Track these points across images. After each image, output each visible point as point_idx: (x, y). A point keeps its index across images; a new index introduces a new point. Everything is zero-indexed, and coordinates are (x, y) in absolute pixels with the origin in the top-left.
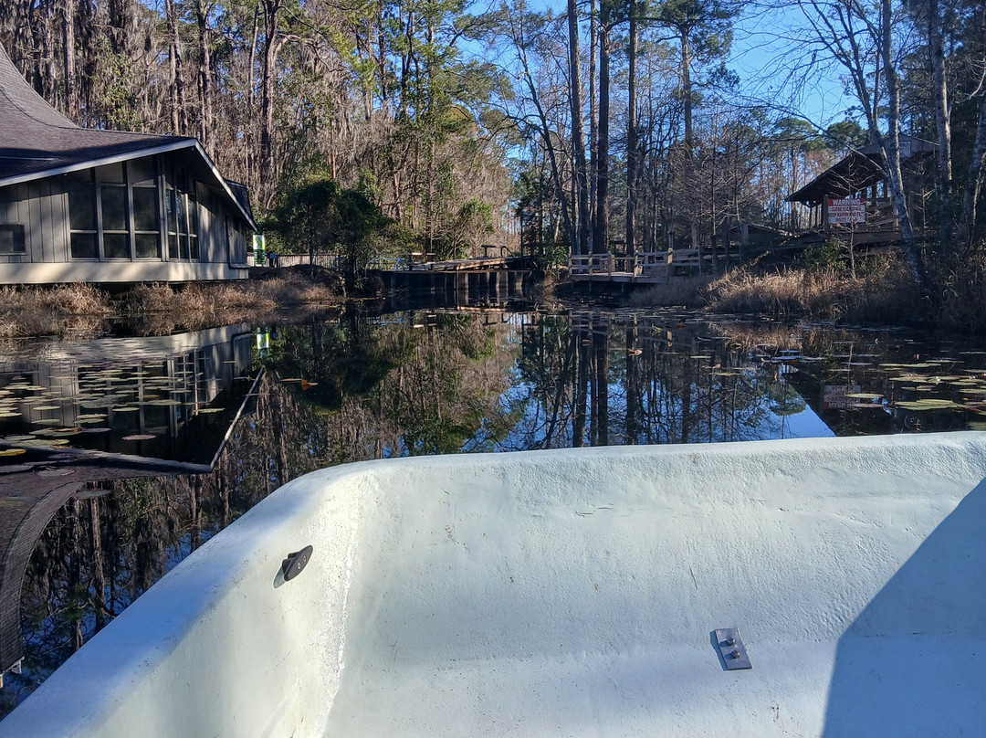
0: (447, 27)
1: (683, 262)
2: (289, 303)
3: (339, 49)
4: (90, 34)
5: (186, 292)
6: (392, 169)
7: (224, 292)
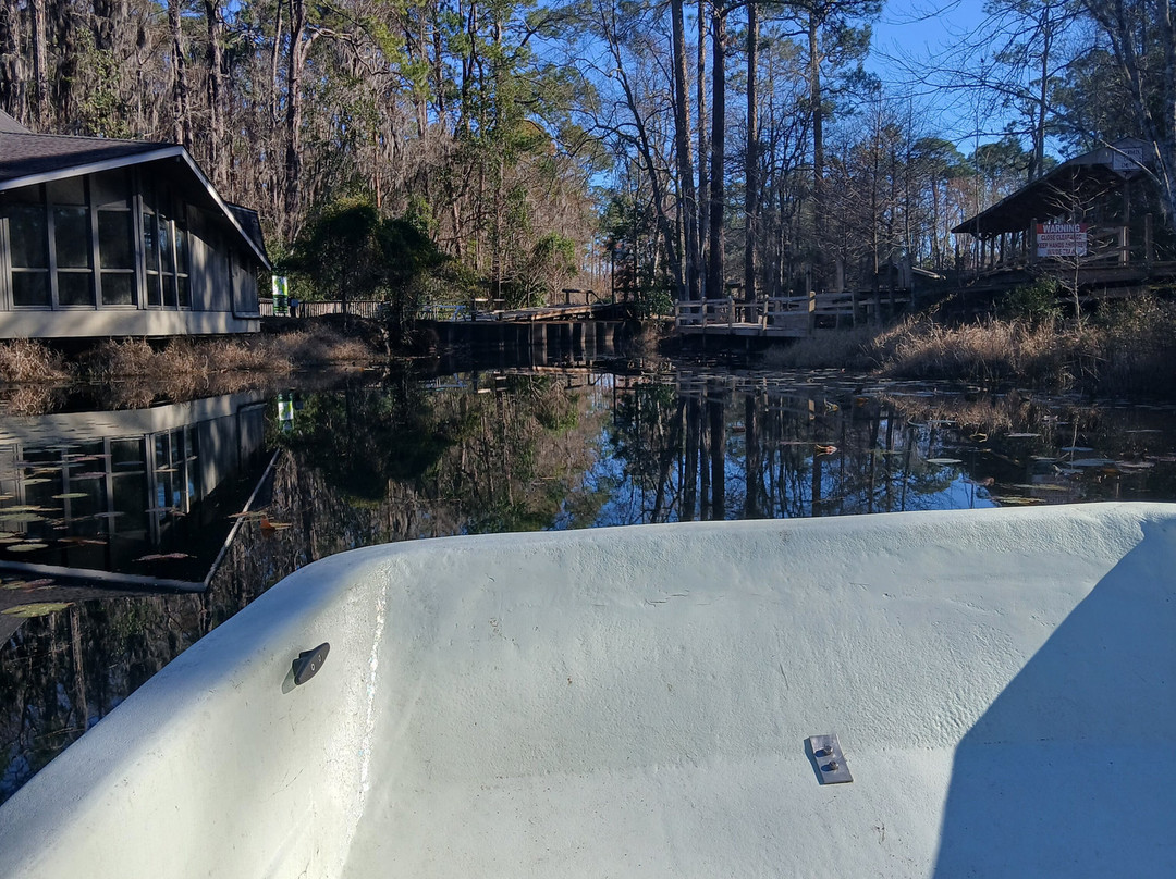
0: (518, 23)
1: (826, 309)
2: (310, 364)
3: (382, 45)
4: (68, 26)
5: (171, 350)
6: (450, 196)
7: (222, 349)
